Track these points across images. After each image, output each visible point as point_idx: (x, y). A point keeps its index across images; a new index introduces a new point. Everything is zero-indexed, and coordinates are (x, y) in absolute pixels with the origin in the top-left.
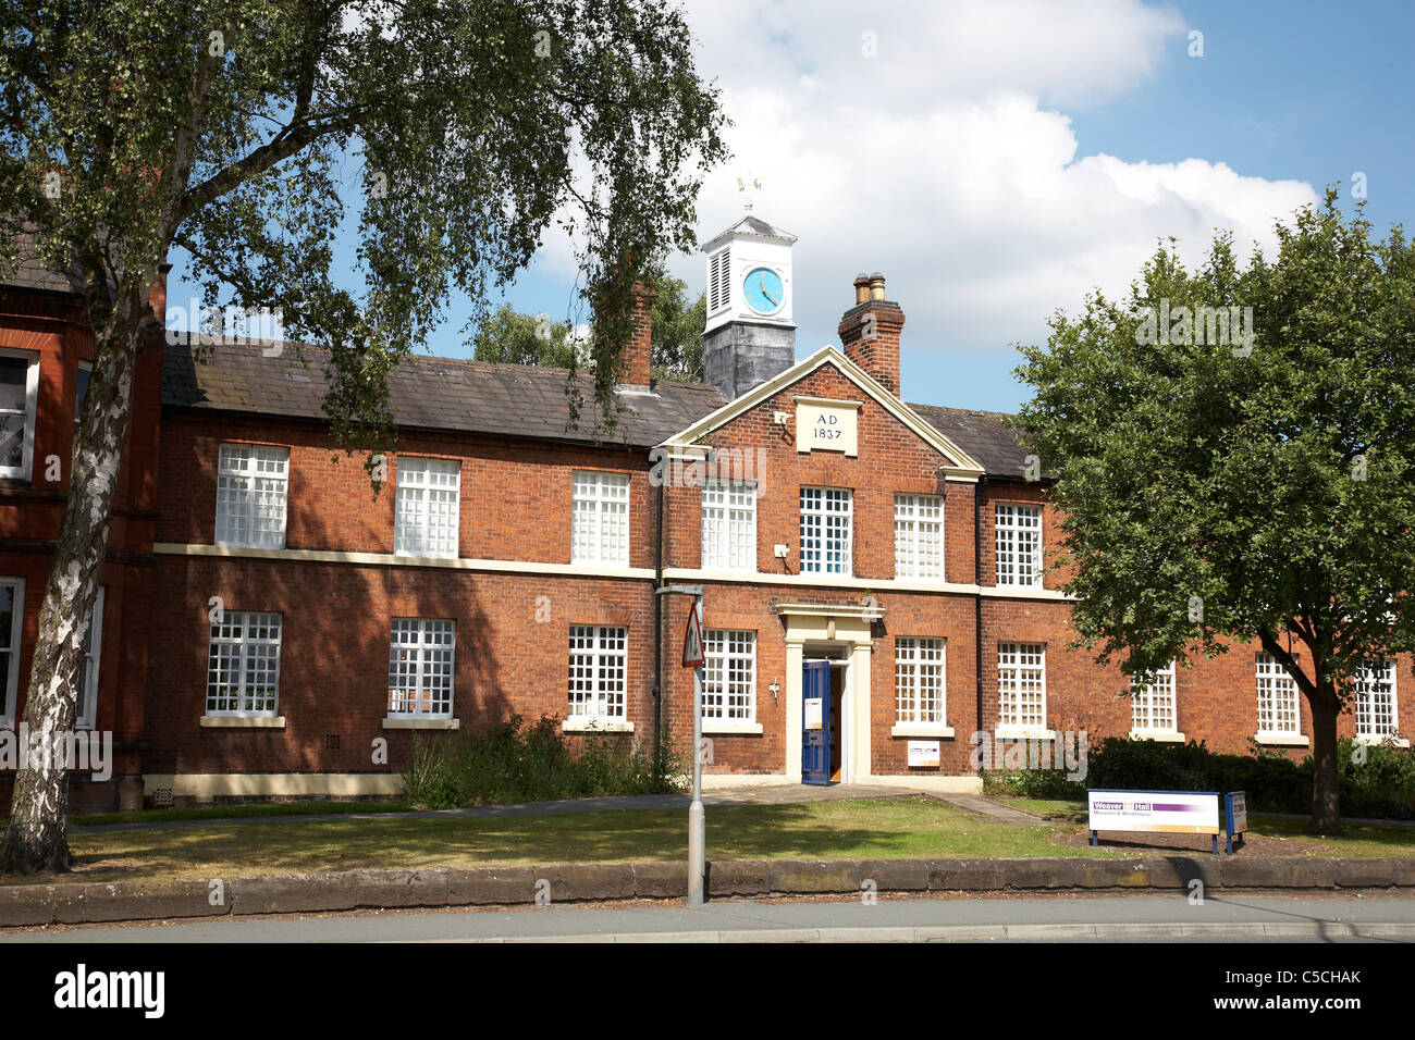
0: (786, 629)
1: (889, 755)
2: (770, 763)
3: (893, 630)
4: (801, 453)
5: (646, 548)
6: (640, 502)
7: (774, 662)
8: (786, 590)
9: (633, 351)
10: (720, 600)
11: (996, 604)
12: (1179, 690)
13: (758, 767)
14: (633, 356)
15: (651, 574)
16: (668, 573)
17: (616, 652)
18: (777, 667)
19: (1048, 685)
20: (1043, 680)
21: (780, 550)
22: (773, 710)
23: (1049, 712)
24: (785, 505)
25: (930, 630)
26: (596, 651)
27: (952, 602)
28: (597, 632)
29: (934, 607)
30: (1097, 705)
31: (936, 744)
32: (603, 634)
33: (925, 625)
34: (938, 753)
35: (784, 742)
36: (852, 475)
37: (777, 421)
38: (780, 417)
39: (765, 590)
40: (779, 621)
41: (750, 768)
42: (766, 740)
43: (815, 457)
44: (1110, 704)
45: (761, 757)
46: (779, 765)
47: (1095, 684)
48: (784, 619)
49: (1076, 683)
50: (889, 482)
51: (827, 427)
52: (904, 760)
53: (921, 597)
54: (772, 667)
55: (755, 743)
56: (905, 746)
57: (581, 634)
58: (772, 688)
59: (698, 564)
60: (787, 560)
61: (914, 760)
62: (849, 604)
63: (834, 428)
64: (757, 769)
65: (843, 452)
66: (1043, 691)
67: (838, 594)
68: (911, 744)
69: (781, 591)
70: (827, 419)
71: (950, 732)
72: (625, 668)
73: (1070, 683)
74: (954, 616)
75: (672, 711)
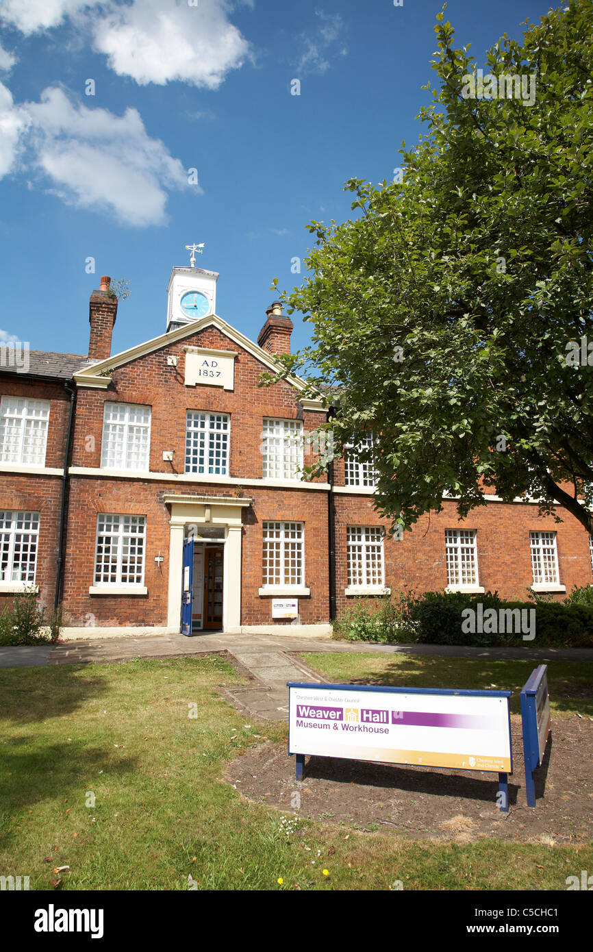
0: (170, 515)
1: (256, 610)
2: (153, 617)
3: (261, 515)
4: (188, 386)
5: (59, 453)
6: (57, 419)
7: (160, 540)
8: (172, 486)
9: (99, 338)
10: (115, 491)
11: (345, 498)
12: (480, 557)
13: (143, 621)
14: (99, 341)
15: (60, 472)
16: (73, 470)
17: (30, 531)
18: (163, 543)
19: (386, 556)
20: (382, 553)
21: (167, 455)
22: (159, 575)
23: (387, 575)
24: (173, 422)
25: (291, 516)
26: (13, 530)
27: (309, 496)
28: (15, 516)
29: (296, 498)
30: (422, 569)
31: (295, 601)
32: (20, 517)
33: (287, 512)
34: (296, 608)
35: (166, 601)
36: (229, 403)
37: (169, 363)
38: (172, 360)
39: (154, 486)
40: (165, 509)
41: (136, 621)
42: (151, 600)
43: (199, 390)
44: (431, 568)
45: (146, 613)
46: (162, 619)
47: (420, 555)
48: (169, 506)
49: (406, 554)
50: (259, 409)
51: (209, 369)
52: (269, 613)
53: (283, 492)
54: (158, 543)
55: (141, 602)
56: (270, 603)
58: (158, 559)
59: (97, 465)
60: (174, 463)
61: (276, 613)
62: (224, 496)
63: (215, 370)
65: (222, 387)
66: (382, 561)
67: (215, 489)
68: (274, 601)
69: (167, 486)
70: (210, 364)
71: (306, 592)
72: (37, 543)
73: (402, 554)
74: (310, 506)
75: (68, 577)
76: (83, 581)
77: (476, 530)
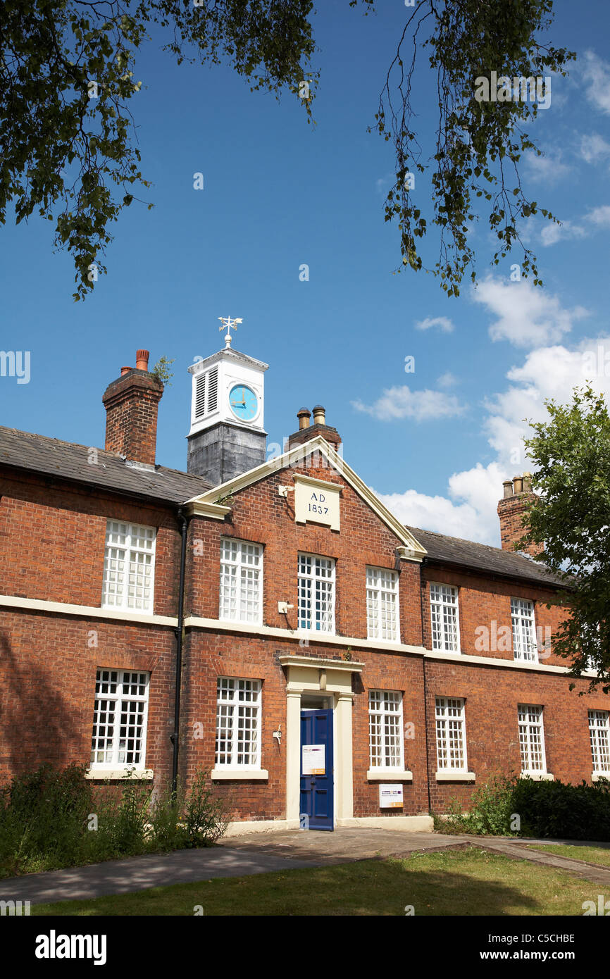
0: (287, 683)
1: (365, 798)
2: (273, 808)
3: (367, 683)
4: (299, 523)
5: (170, 597)
6: (166, 554)
7: (277, 711)
8: (287, 644)
9: (142, 435)
10: (234, 650)
11: (433, 665)
12: (547, 739)
13: (263, 813)
14: (142, 439)
15: (173, 622)
16: (190, 621)
17: (137, 698)
18: (279, 715)
19: (468, 734)
20: (463, 729)
21: (283, 606)
22: (275, 757)
23: (470, 757)
24: (286, 567)
25: (392, 684)
26: (119, 696)
27: (408, 661)
28: (121, 677)
29: (395, 664)
30: (500, 751)
31: (400, 787)
32: (126, 679)
33: (390, 680)
34: (402, 795)
35: (285, 787)
36: (336, 547)
37: (280, 493)
38: (282, 490)
39: (271, 643)
40: (281, 672)
41: (257, 814)
42: (271, 785)
43: (309, 528)
44: (507, 750)
45: (266, 802)
46: (280, 811)
47: (497, 734)
48: (286, 670)
49: (486, 732)
50: (362, 555)
51: (318, 503)
52: (376, 802)
53: (386, 656)
54: (275, 715)
55: (261, 789)
56: (377, 789)
57: (106, 678)
58: (276, 735)
59: (216, 615)
60: (288, 616)
61: (385, 802)
62: (335, 658)
63: (323, 505)
64: (263, 815)
65: (328, 526)
66: (464, 739)
67: (326, 649)
68: (382, 787)
69: (283, 644)
70: (318, 497)
71: (408, 776)
72: (145, 714)
73: (482, 732)
74: (409, 673)
75: (190, 758)
76: (205, 763)
77: (543, 706)
